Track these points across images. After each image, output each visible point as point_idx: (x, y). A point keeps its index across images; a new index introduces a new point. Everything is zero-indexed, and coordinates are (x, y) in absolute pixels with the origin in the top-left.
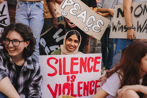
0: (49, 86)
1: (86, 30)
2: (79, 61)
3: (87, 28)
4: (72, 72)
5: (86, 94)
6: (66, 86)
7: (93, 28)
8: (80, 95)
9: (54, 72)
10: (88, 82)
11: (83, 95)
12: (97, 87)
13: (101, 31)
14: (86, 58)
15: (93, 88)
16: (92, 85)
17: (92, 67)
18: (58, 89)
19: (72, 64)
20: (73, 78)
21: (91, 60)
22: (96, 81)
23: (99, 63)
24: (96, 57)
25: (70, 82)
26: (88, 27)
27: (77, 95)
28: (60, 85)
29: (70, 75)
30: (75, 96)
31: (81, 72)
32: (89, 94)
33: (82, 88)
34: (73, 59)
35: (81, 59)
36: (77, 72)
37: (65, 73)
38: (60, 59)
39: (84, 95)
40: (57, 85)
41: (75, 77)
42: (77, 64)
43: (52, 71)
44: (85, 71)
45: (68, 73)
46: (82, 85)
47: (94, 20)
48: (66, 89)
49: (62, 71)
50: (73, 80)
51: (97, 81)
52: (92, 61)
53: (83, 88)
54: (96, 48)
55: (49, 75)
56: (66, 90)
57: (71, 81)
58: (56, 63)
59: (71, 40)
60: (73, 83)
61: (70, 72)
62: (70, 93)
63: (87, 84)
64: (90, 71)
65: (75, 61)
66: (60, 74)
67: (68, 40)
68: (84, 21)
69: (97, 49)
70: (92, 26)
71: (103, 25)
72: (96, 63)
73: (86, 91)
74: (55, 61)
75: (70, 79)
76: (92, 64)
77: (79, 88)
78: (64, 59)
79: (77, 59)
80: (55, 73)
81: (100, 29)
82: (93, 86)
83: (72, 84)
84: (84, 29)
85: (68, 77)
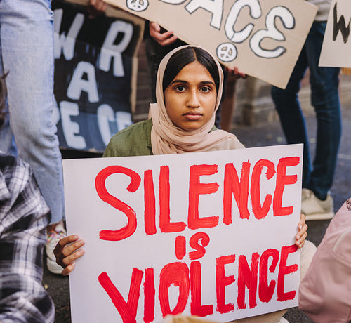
0: (104, 279)
1: (226, 53)
2: (219, 178)
3: (230, 46)
4: (194, 220)
5: (247, 301)
6: (172, 273)
7: (255, 43)
8: (224, 308)
9: (125, 225)
10: (255, 255)
11: (236, 306)
12: (285, 270)
13: (285, 51)
14: (246, 165)
15: (273, 276)
16: (269, 264)
17: (268, 196)
18: (142, 287)
19: (196, 189)
20: (200, 243)
21: (265, 169)
22: (284, 248)
23: (293, 179)
24: (281, 160)
25: (187, 260)
26: (233, 43)
27: (215, 308)
28: (150, 273)
29: (188, 233)
30: (208, 310)
31: (228, 220)
32: (258, 300)
33: (231, 279)
34: (196, 171)
35: (230, 168)
36: (213, 221)
37: (167, 227)
38: (149, 174)
39: (242, 305)
40: (137, 273)
41: (206, 240)
42: (213, 188)
43: (118, 220)
44: (244, 214)
45: (180, 226)
46: (232, 270)
47: (256, 13)
48: (172, 285)
49: (157, 219)
50: (201, 252)
51: (287, 250)
52: (269, 176)
53: (236, 278)
54: (255, 103)
55: (106, 235)
56: (174, 292)
57: (192, 255)
58: (132, 188)
59: (185, 86)
60: (198, 265)
61: (186, 223)
62: (189, 301)
63: (249, 262)
64: (260, 212)
65: (204, 179)
66: (150, 230)
67: (174, 89)
68: (216, 23)
69: (259, 106)
70: (251, 35)
71: (293, 28)
72: (284, 180)
73: (247, 291)
74: (128, 180)
75: (189, 249)
76: (268, 186)
77: (222, 281)
78: (165, 171)
79: (212, 169)
80: (128, 225)
81: (282, 44)
82: (272, 269)
83: (196, 267)
84: (220, 52)
85: (180, 243)
